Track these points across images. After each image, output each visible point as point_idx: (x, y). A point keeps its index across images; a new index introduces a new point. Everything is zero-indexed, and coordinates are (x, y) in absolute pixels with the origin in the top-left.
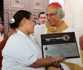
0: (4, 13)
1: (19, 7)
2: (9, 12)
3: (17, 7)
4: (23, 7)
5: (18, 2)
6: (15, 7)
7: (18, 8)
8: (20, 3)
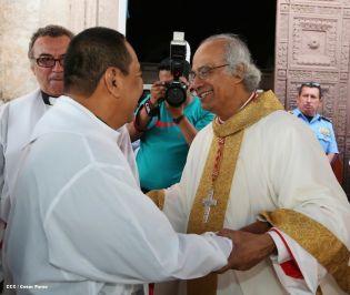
0: (276, 77)
1: (318, 61)
2: (289, 77)
3: (312, 62)
4: (328, 62)
5: (315, 48)
6: (306, 62)
7: (314, 64)
8: (321, 49)
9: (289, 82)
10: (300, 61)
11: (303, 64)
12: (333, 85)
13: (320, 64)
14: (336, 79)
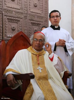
9: (4, 15)
10: (8, 6)
11: (9, 7)
12: (22, 18)
13: (16, 9)
14: (22, 16)
